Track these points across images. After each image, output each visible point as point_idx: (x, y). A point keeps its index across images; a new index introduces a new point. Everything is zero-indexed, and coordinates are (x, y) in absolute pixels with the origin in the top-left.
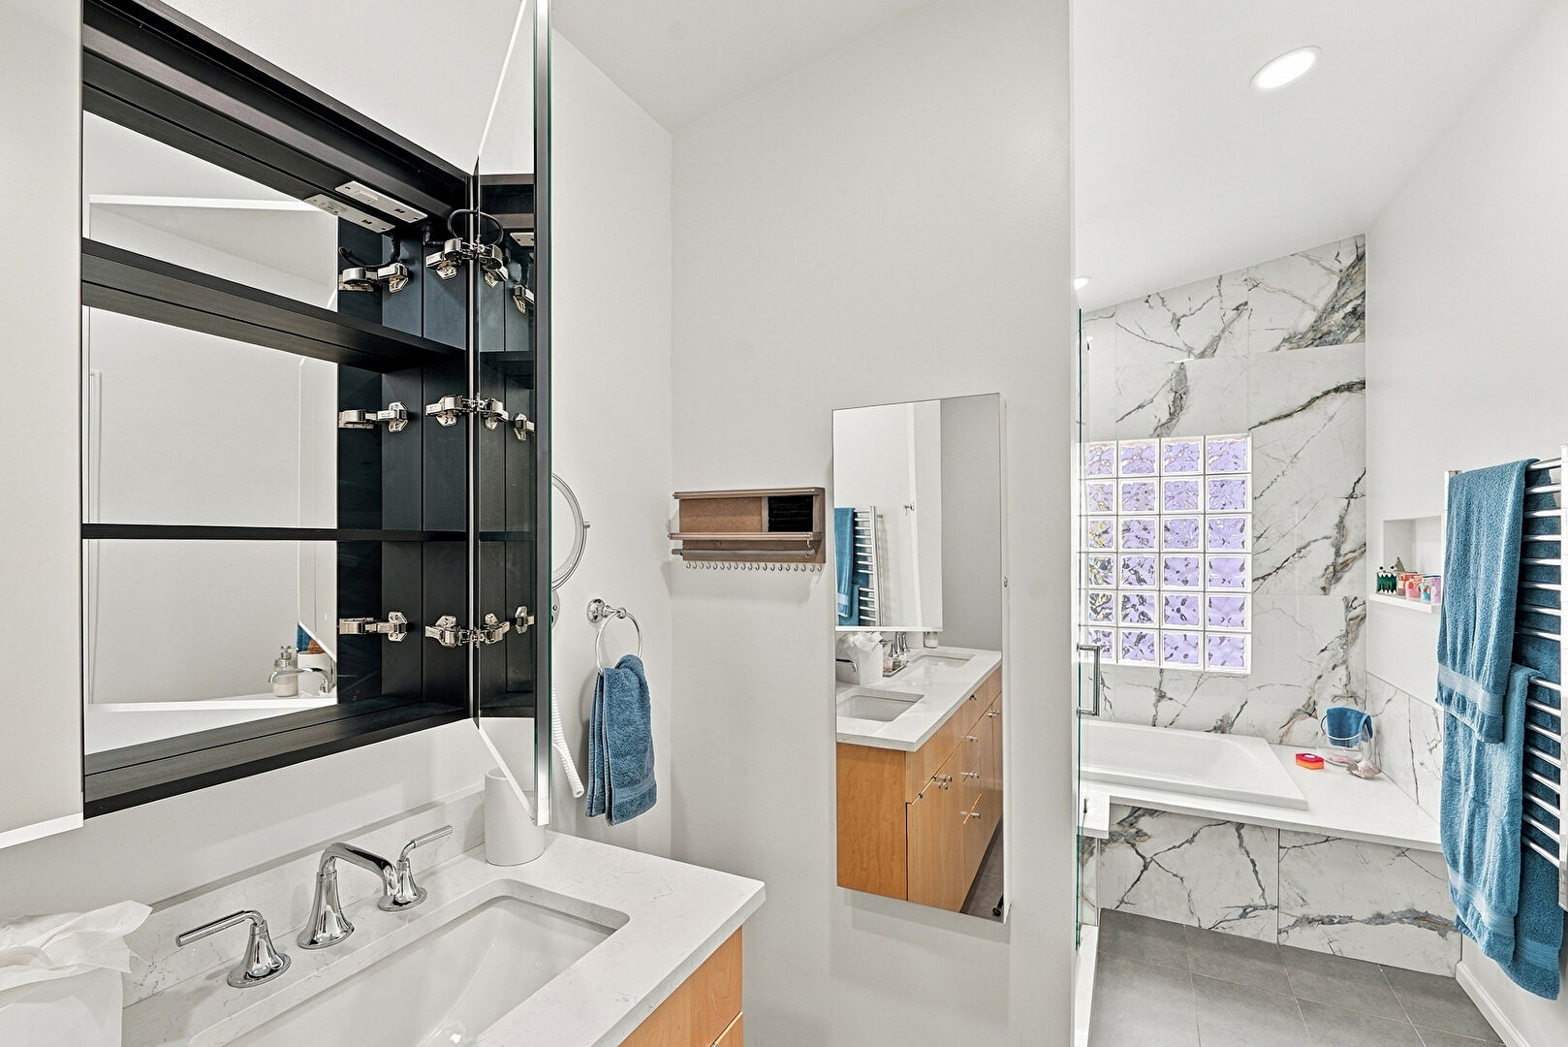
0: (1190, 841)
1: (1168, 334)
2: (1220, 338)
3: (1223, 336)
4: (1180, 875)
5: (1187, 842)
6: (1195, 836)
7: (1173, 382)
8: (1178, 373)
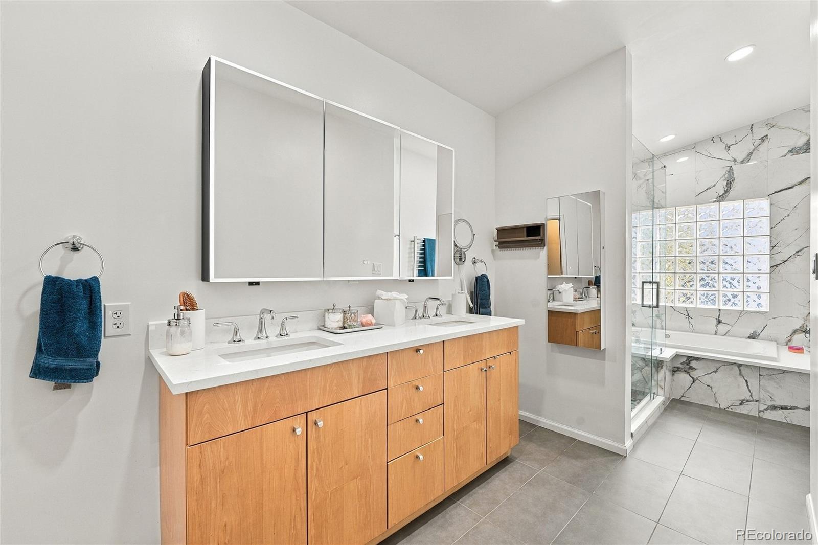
0: (715, 372)
1: (724, 155)
2: (752, 153)
3: (754, 153)
4: (711, 385)
5: (713, 372)
6: (717, 369)
7: (726, 176)
8: (729, 172)
